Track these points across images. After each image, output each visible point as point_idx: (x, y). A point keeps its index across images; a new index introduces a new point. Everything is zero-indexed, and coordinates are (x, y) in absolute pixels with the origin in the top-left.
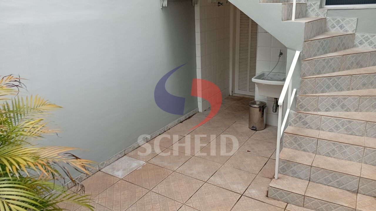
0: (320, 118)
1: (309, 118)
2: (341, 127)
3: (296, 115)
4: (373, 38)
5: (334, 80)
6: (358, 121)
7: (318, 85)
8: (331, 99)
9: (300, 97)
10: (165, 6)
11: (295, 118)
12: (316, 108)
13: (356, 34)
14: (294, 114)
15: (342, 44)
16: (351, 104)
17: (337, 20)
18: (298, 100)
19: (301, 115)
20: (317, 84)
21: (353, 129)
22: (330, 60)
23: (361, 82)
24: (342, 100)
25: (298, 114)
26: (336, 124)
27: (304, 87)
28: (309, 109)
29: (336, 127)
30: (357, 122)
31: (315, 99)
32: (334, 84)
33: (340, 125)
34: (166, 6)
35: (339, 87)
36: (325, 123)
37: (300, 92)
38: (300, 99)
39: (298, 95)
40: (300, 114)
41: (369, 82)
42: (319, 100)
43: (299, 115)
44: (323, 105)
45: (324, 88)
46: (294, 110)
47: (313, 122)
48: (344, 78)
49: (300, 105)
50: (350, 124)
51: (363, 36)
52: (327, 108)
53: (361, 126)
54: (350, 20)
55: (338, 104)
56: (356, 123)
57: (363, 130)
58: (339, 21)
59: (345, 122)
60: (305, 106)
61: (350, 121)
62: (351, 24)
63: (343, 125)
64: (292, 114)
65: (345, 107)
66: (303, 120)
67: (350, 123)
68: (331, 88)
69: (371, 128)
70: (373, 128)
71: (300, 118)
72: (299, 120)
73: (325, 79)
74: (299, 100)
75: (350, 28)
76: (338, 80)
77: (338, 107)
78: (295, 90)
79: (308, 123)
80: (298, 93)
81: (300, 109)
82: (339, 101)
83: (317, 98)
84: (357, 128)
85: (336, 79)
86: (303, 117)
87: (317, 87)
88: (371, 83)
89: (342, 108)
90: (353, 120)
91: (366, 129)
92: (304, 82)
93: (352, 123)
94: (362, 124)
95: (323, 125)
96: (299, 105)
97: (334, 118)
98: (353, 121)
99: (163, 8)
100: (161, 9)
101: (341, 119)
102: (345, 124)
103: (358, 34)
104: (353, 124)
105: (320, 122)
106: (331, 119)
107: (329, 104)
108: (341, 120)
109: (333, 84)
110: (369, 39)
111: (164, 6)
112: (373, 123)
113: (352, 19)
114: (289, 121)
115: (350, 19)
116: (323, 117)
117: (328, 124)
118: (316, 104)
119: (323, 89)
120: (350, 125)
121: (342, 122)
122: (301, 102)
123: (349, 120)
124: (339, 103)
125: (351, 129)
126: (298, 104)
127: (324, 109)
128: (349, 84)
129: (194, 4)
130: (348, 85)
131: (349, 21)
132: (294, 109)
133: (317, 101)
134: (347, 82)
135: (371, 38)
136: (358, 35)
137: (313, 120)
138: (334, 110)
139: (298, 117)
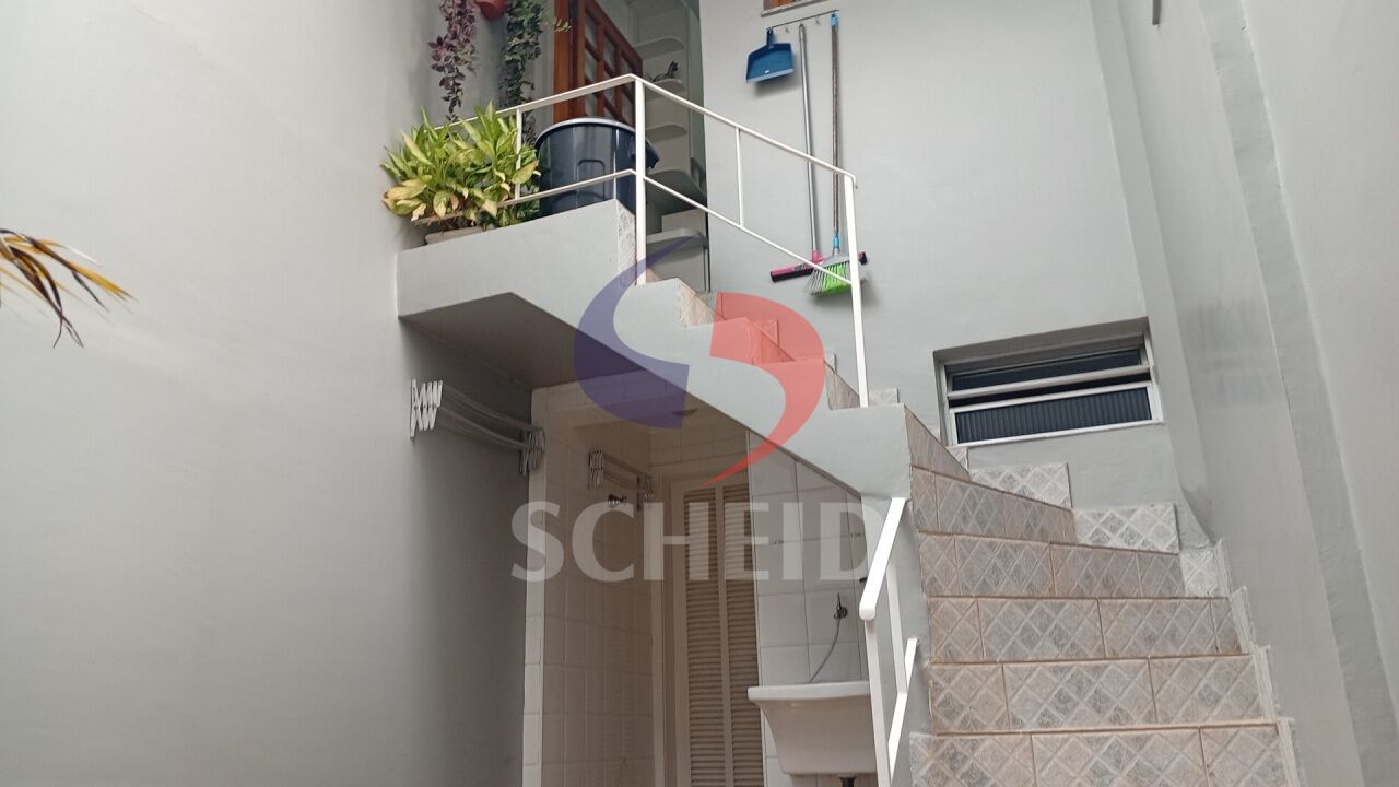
0: (1027, 743)
1: (985, 751)
2: (1112, 770)
3: (937, 745)
4: (1132, 519)
5: (1041, 612)
6: (1167, 732)
7: (989, 629)
8: (1049, 675)
9: (935, 667)
10: (426, 427)
11: (932, 761)
12: (1003, 714)
13: (1074, 511)
14: (928, 744)
15: (1039, 528)
16: (1124, 695)
17: (1003, 475)
18: (931, 682)
19: (953, 746)
20: (988, 624)
21: (1159, 769)
22: (1010, 550)
23: (1136, 628)
24: (1090, 677)
25: (942, 741)
26: (1093, 763)
27: (941, 631)
28: (980, 719)
29: (1095, 772)
30: (1166, 738)
31: (993, 678)
32: (1047, 627)
33: (1107, 765)
34: (432, 426)
35: (1064, 641)
36: (1051, 764)
37: (934, 649)
38: (937, 678)
39: (926, 664)
40: (949, 740)
41: (1165, 632)
42: (1007, 680)
43: (947, 744)
44: (1027, 700)
45: (1013, 639)
46: (923, 731)
47: (1004, 769)
48: (1074, 607)
49: (944, 701)
50: (1142, 752)
51: (1100, 515)
52: (1043, 715)
53: (1185, 751)
54: (1044, 470)
55: (1078, 694)
56: (1163, 740)
57: (1196, 768)
58: (1011, 477)
59: (1121, 745)
60: (962, 707)
61: (1138, 738)
62: (1050, 483)
63: (1118, 761)
64: (919, 748)
65: (1108, 708)
66: (966, 767)
67: (1140, 749)
68: (1040, 643)
69: (1224, 754)
70: (1230, 753)
71: (954, 756)
72: (953, 769)
73: (1010, 606)
74: (935, 683)
75: (1050, 495)
76: (1057, 614)
77: (1082, 706)
78: (912, 644)
79: (988, 775)
80: (925, 655)
81: (946, 722)
82: (1080, 681)
83: (1000, 671)
84: (1173, 765)
85: (1047, 610)
86: (965, 753)
87: (990, 635)
88: (1173, 637)
89: (1099, 712)
90: (1149, 732)
91: (1208, 762)
92: (939, 610)
93: (1150, 744)
94: (1184, 742)
95: (1044, 773)
96: (939, 705)
97: (1079, 735)
98: (1151, 735)
99: (420, 435)
100: (410, 442)
101: (1103, 737)
102: (1124, 753)
103: (1081, 513)
104: (1151, 747)
105: (1030, 764)
106: (1067, 746)
107: (1048, 696)
108: (1107, 739)
109: (1043, 630)
110: (1120, 523)
111: (421, 427)
112: (1221, 730)
113: (1050, 466)
114: (915, 782)
115: (1045, 467)
116: (1038, 739)
117: (1063, 766)
118: (998, 694)
119: (1010, 643)
120: (1142, 756)
121: (1110, 747)
122: (941, 690)
123: (1134, 733)
124: (1079, 688)
125: (1150, 772)
126: (933, 700)
127: (1035, 719)
128: (1098, 633)
129: (528, 471)
130: (1096, 638)
131: (1042, 476)
132: (923, 725)
133: (1001, 685)
134: (1086, 622)
135: (1123, 519)
136: (1082, 516)
137: (1005, 760)
138: (1070, 720)
139: (943, 755)
